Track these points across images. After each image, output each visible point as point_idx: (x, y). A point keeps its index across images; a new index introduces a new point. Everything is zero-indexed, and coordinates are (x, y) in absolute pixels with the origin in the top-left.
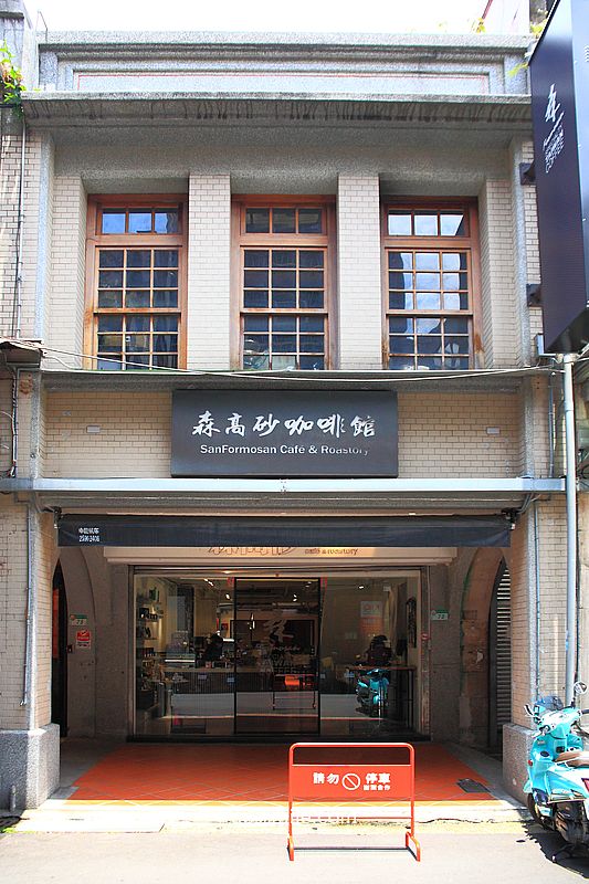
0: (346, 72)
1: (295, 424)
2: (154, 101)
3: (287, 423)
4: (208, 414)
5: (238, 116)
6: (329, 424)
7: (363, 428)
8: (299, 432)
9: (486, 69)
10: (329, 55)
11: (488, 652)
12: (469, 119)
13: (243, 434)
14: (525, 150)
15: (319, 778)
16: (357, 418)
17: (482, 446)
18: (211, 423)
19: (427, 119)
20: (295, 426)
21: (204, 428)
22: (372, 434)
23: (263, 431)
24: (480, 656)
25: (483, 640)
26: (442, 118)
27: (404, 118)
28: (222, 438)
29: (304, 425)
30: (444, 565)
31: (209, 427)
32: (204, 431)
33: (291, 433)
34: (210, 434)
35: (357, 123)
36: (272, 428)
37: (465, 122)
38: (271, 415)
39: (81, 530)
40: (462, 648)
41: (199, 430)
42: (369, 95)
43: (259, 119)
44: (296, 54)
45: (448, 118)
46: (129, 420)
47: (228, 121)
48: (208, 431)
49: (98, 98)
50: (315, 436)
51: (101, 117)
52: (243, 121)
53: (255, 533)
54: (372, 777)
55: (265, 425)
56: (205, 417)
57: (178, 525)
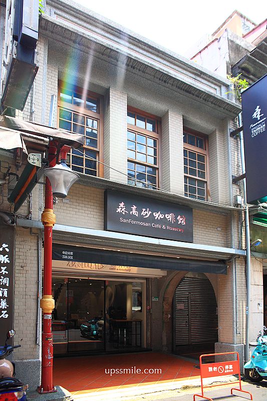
0: (171, 67)
1: (157, 215)
2: (108, 48)
3: (154, 214)
4: (123, 204)
5: (139, 70)
6: (169, 217)
7: (181, 221)
8: (159, 219)
9: (216, 87)
10: (165, 57)
11: (172, 315)
12: (218, 106)
13: (137, 215)
14: (231, 124)
15: (210, 369)
16: (179, 217)
17: (215, 234)
18: (124, 208)
19: (205, 100)
20: (158, 215)
21: (121, 210)
22: (184, 224)
23: (145, 216)
24: (169, 316)
25: (170, 310)
26: (210, 101)
27: (198, 97)
28: (129, 216)
29: (161, 216)
30: (157, 278)
31: (123, 209)
32: (121, 211)
33: (156, 218)
34: (124, 213)
35: (182, 92)
36: (148, 215)
37: (217, 106)
38: (148, 209)
39: (64, 252)
40: (163, 312)
41: (119, 210)
42: (190, 83)
43: (147, 75)
44: (153, 51)
45: (212, 103)
46: (83, 199)
47: (134, 71)
48: (123, 212)
49: (82, 34)
50: (164, 221)
51: (79, 44)
52: (140, 73)
53: (143, 261)
54: (227, 367)
55: (146, 213)
56: (122, 205)
57: (110, 254)
